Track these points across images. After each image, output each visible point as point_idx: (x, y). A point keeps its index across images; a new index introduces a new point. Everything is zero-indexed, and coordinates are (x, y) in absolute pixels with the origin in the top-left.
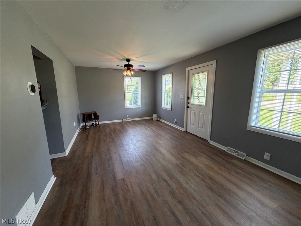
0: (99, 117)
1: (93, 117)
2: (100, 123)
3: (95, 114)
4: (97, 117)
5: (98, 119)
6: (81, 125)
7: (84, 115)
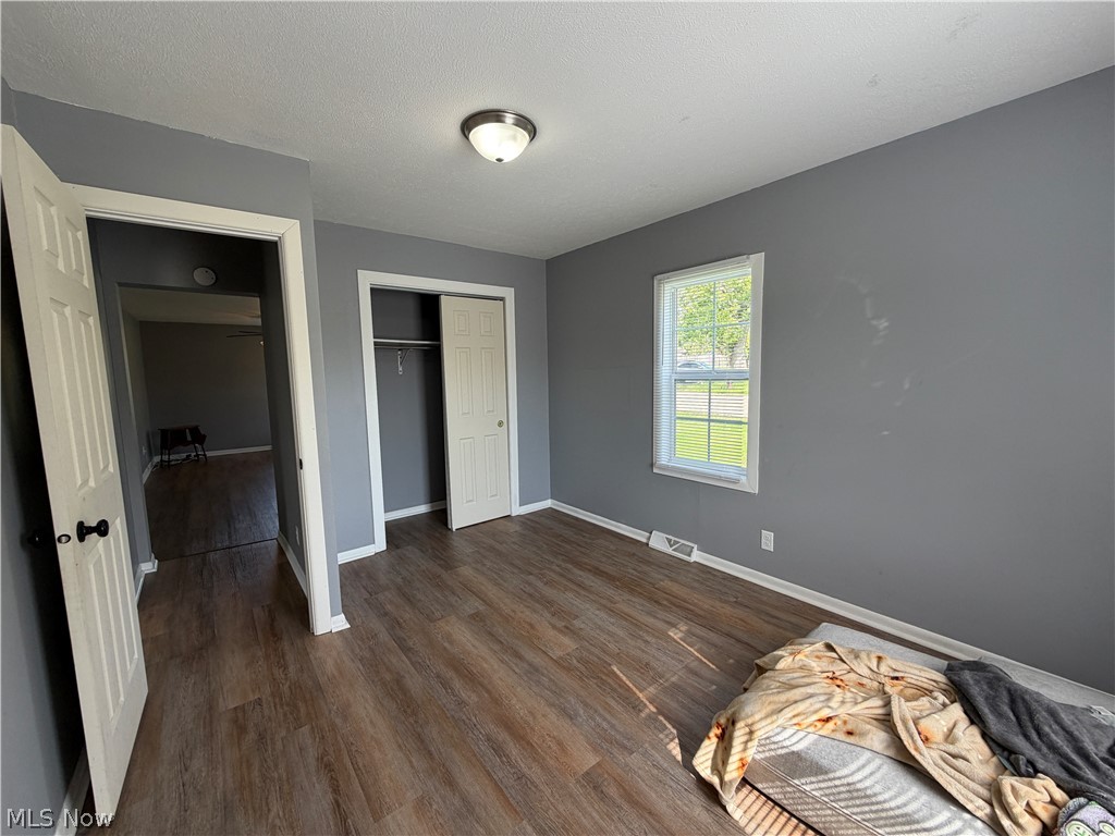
0: (204, 437)
1: (189, 438)
2: (209, 454)
3: (195, 431)
4: (199, 438)
5: (201, 443)
6: (157, 459)
7: (164, 433)
